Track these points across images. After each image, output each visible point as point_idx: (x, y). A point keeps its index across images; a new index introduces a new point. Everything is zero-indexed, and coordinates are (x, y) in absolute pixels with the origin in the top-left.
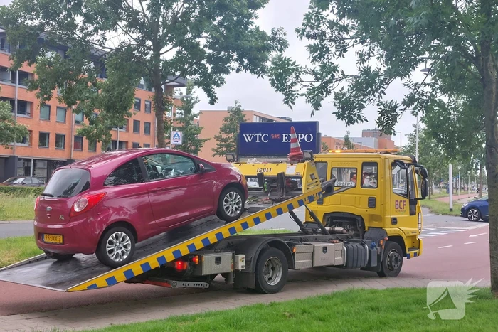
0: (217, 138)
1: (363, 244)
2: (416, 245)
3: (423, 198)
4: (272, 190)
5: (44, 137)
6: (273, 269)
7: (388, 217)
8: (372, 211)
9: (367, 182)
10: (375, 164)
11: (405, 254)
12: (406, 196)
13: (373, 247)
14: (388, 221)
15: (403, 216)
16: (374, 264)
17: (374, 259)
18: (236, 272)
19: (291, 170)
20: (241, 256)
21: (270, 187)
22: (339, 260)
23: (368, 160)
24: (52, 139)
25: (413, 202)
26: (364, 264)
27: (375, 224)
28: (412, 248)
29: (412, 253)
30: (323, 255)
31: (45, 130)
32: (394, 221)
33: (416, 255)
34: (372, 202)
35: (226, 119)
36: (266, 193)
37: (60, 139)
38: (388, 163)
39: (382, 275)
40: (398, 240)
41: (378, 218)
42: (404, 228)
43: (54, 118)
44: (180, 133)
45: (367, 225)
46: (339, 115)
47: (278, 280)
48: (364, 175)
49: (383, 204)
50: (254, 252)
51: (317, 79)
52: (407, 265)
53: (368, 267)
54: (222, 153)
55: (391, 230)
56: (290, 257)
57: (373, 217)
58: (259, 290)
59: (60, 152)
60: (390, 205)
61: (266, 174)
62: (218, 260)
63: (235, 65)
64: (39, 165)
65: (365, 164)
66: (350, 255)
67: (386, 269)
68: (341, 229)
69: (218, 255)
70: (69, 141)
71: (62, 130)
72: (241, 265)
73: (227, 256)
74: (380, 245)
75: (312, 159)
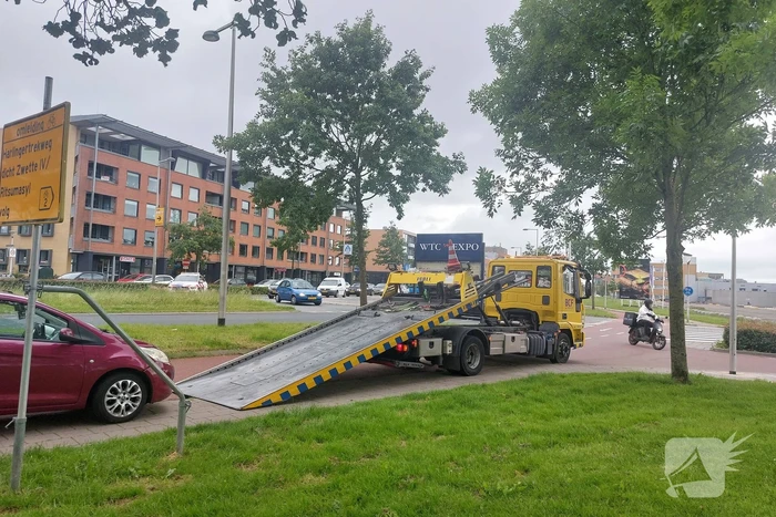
0: (377, 250)
1: (541, 335)
2: (581, 337)
3: (587, 297)
4: (432, 297)
5: (243, 249)
6: (472, 354)
7: (560, 313)
8: (546, 307)
9: (541, 283)
10: (548, 268)
11: (572, 345)
12: (573, 295)
13: (549, 338)
14: (560, 317)
15: (571, 312)
16: (550, 353)
17: (550, 348)
18: (444, 355)
19: (449, 280)
20: (449, 342)
21: (429, 294)
22: (523, 349)
23: (543, 264)
24: (250, 250)
25: (579, 301)
26: (542, 352)
27: (548, 319)
28: (577, 340)
29: (577, 344)
30: (512, 344)
31: (244, 243)
32: (565, 317)
33: (580, 345)
34: (546, 300)
35: (384, 236)
36: (426, 300)
37: (256, 250)
38: (560, 267)
39: (554, 361)
40: (567, 332)
41: (552, 313)
42: (572, 323)
43: (251, 233)
44: (351, 246)
45: (541, 319)
46: (538, 222)
47: (477, 364)
48: (538, 277)
49: (556, 302)
50: (459, 339)
51: (519, 191)
52: (574, 354)
53: (545, 355)
54: (380, 263)
55: (563, 324)
56: (486, 344)
57: (547, 313)
58: (462, 372)
59: (255, 260)
60: (561, 303)
61: (425, 282)
62: (432, 344)
63: (421, 185)
64: (240, 270)
65: (539, 268)
66: (531, 344)
67: (558, 357)
68: (518, 322)
69: (432, 340)
70: (262, 251)
71: (258, 242)
72: (449, 350)
73: (438, 341)
74: (554, 337)
75: (469, 269)
